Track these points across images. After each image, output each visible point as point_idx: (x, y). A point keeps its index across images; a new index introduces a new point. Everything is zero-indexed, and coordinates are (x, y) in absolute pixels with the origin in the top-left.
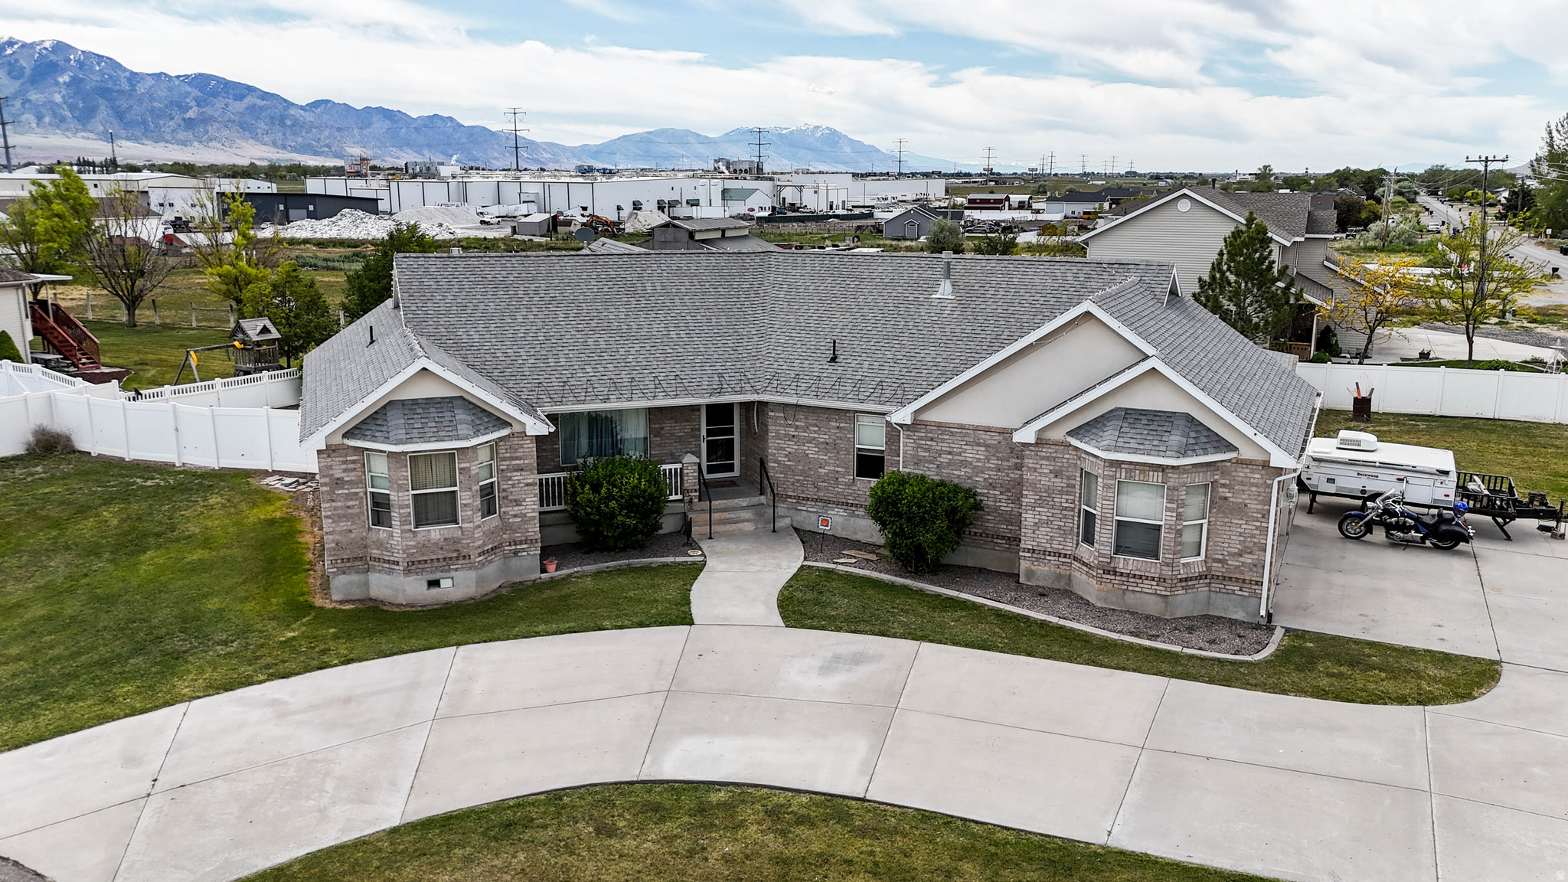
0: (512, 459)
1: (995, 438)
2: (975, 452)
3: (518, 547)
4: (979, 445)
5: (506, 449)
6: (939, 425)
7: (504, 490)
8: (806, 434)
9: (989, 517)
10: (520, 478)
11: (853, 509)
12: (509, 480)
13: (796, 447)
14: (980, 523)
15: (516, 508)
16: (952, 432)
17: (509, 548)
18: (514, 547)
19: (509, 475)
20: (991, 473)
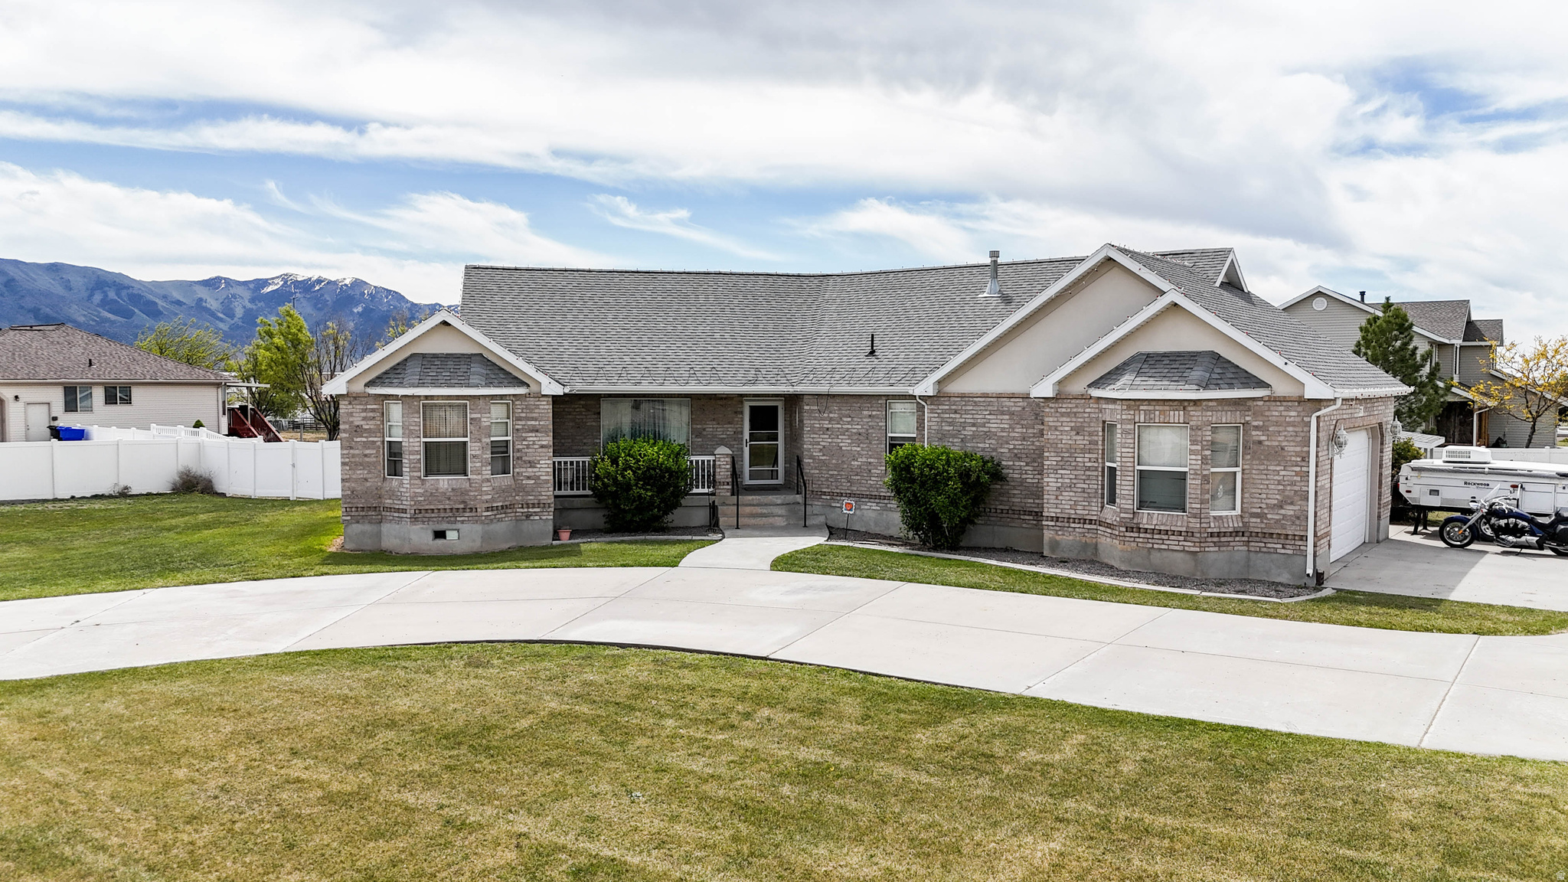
0: (527, 419)
1: (1019, 404)
2: (999, 421)
3: (530, 510)
4: (1003, 413)
5: (523, 409)
6: (962, 396)
7: (519, 450)
8: (839, 426)
9: (1016, 492)
10: (535, 439)
11: (886, 501)
12: (524, 440)
13: (830, 440)
14: (1005, 499)
15: (530, 470)
16: (975, 402)
17: (522, 510)
18: (526, 510)
19: (524, 435)
20: (1016, 443)
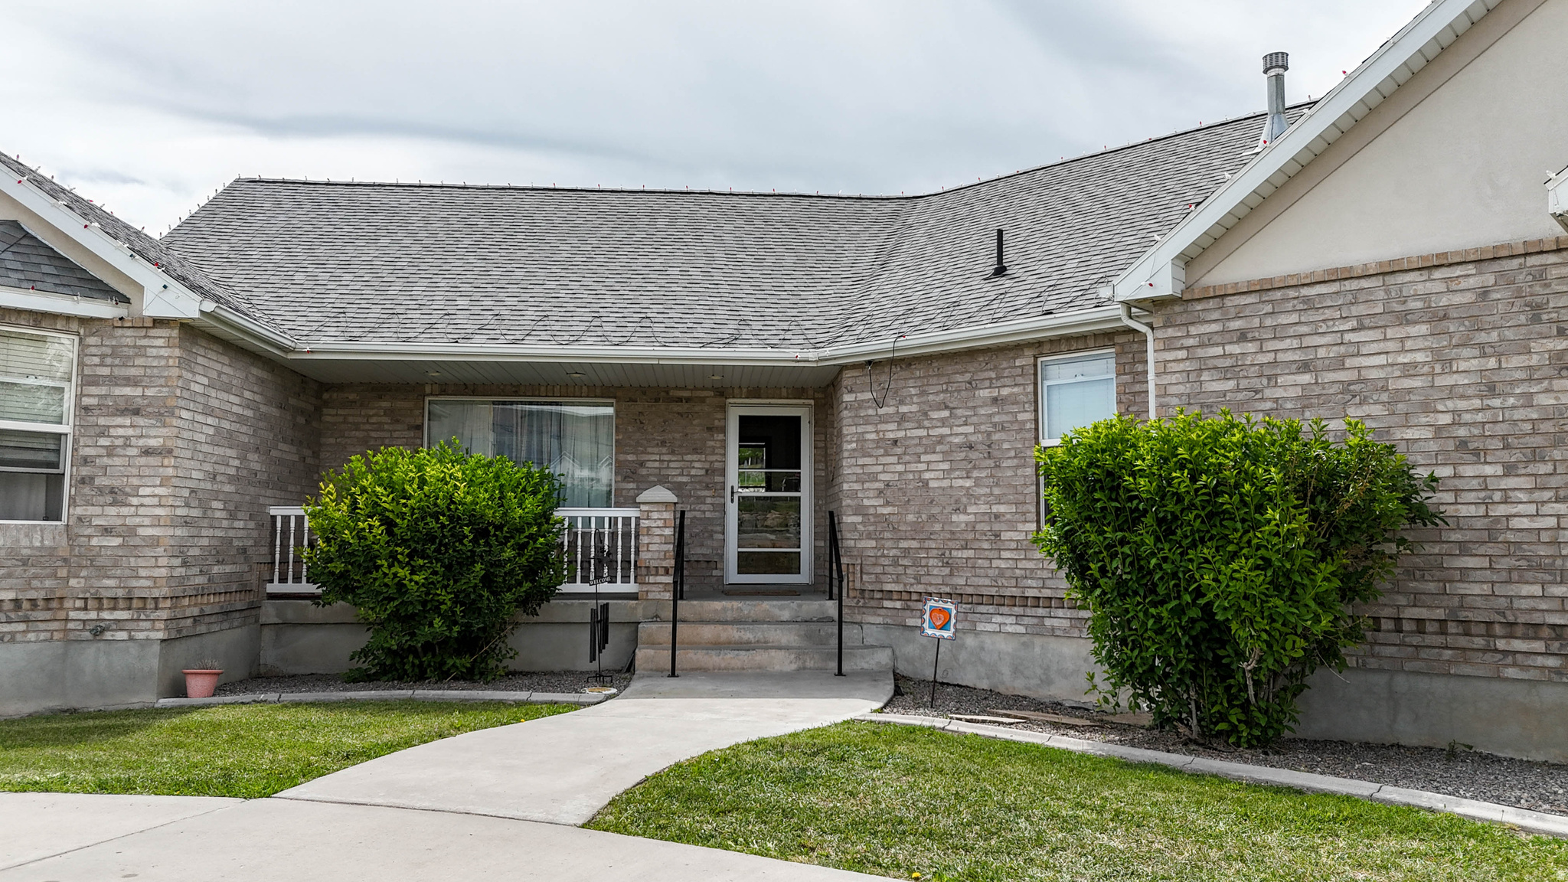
0: (114, 381)
2: (1391, 346)
3: (106, 615)
4: (1405, 318)
5: (103, 356)
6: (1263, 289)
7: (86, 461)
8: (922, 432)
10: (130, 432)
11: (1040, 612)
12: (102, 435)
13: (900, 468)
14: (1432, 587)
15: (112, 511)
16: (1307, 300)
17: (82, 615)
18: (93, 615)
19: (102, 421)
